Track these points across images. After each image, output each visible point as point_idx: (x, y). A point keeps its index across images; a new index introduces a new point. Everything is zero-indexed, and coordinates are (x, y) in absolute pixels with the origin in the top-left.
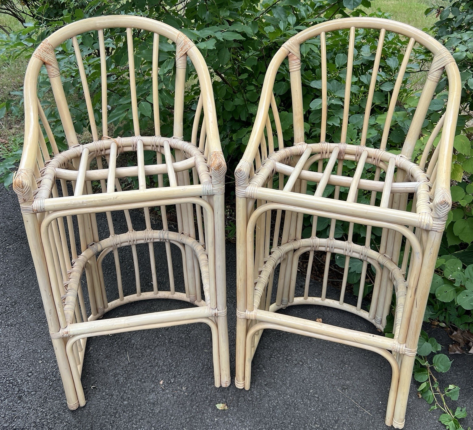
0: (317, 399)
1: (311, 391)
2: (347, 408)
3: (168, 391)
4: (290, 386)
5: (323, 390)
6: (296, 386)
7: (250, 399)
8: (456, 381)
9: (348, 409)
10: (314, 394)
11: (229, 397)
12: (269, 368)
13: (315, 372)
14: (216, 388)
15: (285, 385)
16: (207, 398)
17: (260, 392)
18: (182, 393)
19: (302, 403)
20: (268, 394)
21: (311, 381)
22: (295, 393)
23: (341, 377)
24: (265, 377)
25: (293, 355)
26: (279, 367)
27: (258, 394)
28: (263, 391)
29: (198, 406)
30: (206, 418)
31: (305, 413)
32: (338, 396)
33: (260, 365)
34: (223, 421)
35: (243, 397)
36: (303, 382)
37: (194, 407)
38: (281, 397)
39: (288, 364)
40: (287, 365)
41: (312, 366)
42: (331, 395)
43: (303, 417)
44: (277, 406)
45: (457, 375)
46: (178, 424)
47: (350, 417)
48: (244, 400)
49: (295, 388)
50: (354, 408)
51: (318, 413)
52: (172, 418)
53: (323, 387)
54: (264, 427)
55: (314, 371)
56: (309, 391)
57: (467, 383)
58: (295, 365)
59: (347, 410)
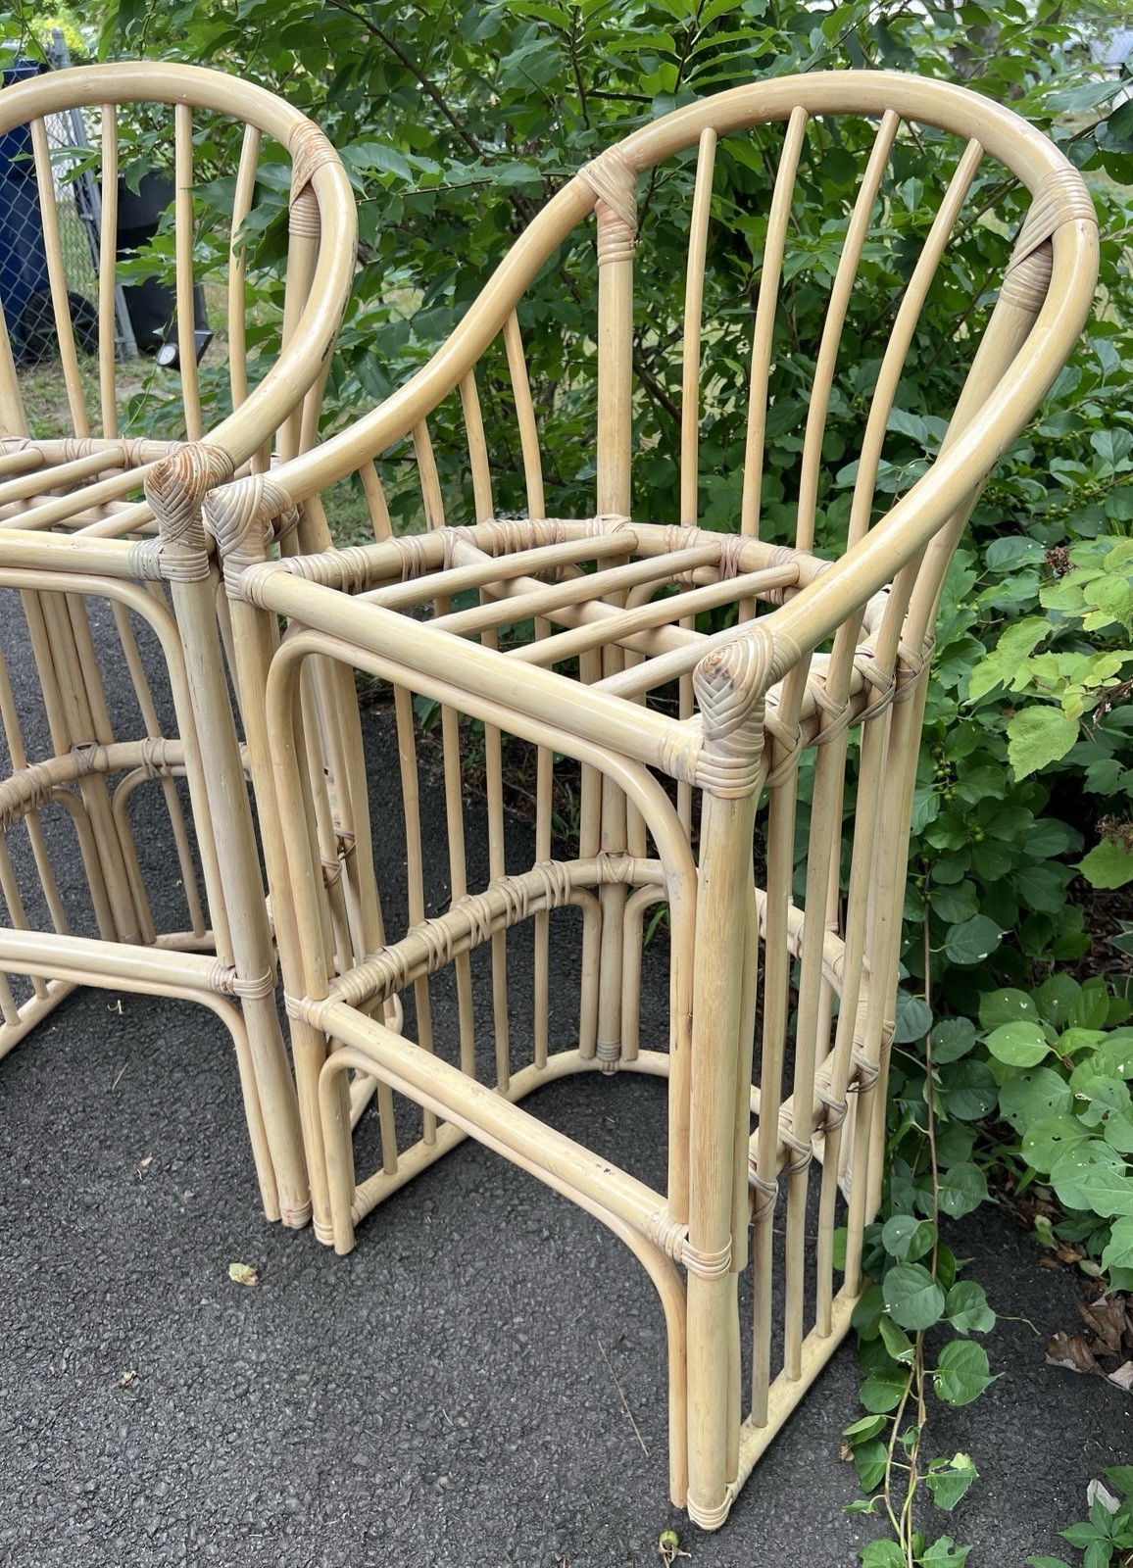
0: (517, 1347)
1: (517, 1320)
2: (587, 1404)
3: (144, 1188)
4: (468, 1284)
5: (552, 1330)
6: (483, 1292)
7: (332, 1280)
8: (1010, 1453)
9: (587, 1409)
10: (518, 1331)
11: (282, 1256)
12: (444, 1218)
13: (567, 1272)
14: (265, 1222)
15: (457, 1276)
16: (224, 1239)
17: (373, 1272)
18: (176, 1204)
19: (466, 1342)
20: (393, 1284)
21: (539, 1291)
22: (468, 1310)
23: (635, 1312)
24: (418, 1237)
25: (542, 1203)
26: (474, 1224)
27: (363, 1276)
28: (385, 1271)
29: (185, 1252)
30: (182, 1288)
31: (455, 1373)
32: (586, 1360)
33: (428, 1202)
34: (218, 1314)
35: (319, 1269)
36: (513, 1287)
37: (173, 1251)
38: (420, 1307)
39: (508, 1223)
40: (504, 1225)
41: (571, 1252)
42: (567, 1352)
43: (439, 1384)
44: (392, 1326)
45: (1029, 1435)
46: (102, 1279)
47: (577, 1434)
48: (315, 1280)
49: (477, 1294)
50: (609, 1413)
51: (489, 1388)
52: (101, 1258)
53: (560, 1321)
54: (311, 1368)
55: (566, 1268)
56: (512, 1318)
57: (1046, 1474)
58: (528, 1232)
59: (583, 1411)
